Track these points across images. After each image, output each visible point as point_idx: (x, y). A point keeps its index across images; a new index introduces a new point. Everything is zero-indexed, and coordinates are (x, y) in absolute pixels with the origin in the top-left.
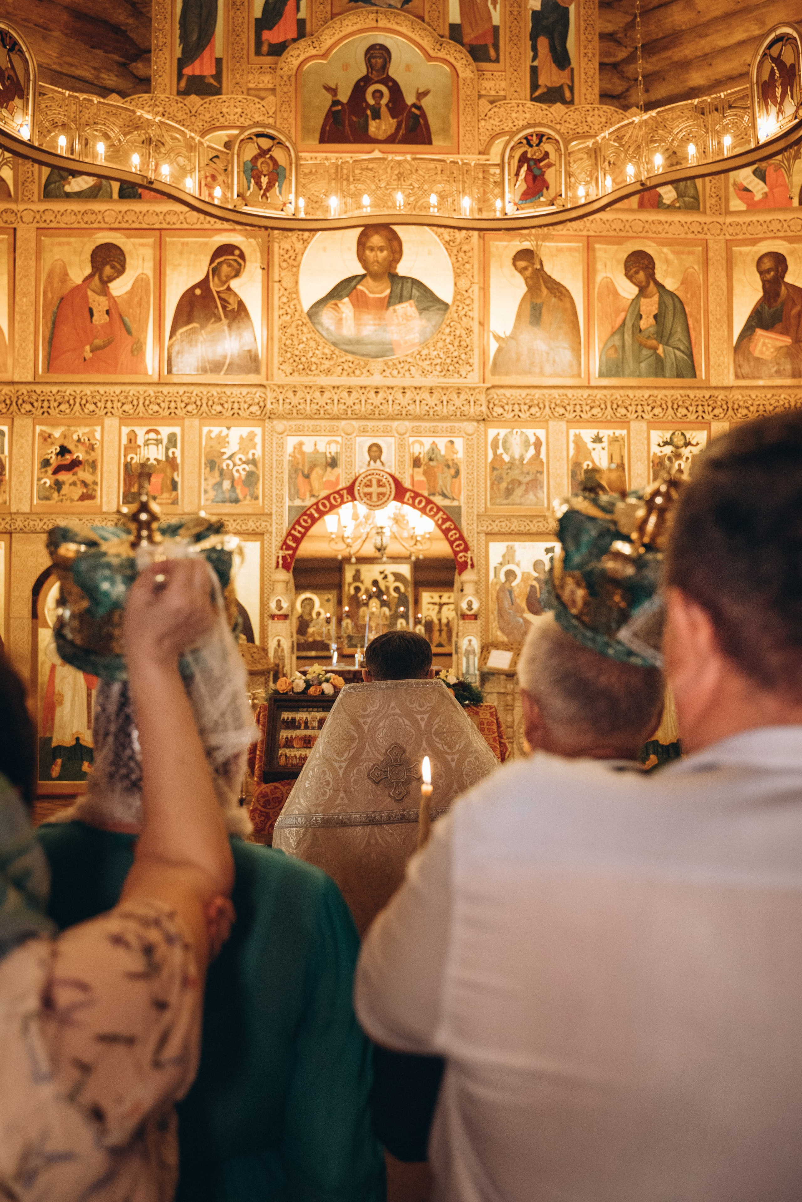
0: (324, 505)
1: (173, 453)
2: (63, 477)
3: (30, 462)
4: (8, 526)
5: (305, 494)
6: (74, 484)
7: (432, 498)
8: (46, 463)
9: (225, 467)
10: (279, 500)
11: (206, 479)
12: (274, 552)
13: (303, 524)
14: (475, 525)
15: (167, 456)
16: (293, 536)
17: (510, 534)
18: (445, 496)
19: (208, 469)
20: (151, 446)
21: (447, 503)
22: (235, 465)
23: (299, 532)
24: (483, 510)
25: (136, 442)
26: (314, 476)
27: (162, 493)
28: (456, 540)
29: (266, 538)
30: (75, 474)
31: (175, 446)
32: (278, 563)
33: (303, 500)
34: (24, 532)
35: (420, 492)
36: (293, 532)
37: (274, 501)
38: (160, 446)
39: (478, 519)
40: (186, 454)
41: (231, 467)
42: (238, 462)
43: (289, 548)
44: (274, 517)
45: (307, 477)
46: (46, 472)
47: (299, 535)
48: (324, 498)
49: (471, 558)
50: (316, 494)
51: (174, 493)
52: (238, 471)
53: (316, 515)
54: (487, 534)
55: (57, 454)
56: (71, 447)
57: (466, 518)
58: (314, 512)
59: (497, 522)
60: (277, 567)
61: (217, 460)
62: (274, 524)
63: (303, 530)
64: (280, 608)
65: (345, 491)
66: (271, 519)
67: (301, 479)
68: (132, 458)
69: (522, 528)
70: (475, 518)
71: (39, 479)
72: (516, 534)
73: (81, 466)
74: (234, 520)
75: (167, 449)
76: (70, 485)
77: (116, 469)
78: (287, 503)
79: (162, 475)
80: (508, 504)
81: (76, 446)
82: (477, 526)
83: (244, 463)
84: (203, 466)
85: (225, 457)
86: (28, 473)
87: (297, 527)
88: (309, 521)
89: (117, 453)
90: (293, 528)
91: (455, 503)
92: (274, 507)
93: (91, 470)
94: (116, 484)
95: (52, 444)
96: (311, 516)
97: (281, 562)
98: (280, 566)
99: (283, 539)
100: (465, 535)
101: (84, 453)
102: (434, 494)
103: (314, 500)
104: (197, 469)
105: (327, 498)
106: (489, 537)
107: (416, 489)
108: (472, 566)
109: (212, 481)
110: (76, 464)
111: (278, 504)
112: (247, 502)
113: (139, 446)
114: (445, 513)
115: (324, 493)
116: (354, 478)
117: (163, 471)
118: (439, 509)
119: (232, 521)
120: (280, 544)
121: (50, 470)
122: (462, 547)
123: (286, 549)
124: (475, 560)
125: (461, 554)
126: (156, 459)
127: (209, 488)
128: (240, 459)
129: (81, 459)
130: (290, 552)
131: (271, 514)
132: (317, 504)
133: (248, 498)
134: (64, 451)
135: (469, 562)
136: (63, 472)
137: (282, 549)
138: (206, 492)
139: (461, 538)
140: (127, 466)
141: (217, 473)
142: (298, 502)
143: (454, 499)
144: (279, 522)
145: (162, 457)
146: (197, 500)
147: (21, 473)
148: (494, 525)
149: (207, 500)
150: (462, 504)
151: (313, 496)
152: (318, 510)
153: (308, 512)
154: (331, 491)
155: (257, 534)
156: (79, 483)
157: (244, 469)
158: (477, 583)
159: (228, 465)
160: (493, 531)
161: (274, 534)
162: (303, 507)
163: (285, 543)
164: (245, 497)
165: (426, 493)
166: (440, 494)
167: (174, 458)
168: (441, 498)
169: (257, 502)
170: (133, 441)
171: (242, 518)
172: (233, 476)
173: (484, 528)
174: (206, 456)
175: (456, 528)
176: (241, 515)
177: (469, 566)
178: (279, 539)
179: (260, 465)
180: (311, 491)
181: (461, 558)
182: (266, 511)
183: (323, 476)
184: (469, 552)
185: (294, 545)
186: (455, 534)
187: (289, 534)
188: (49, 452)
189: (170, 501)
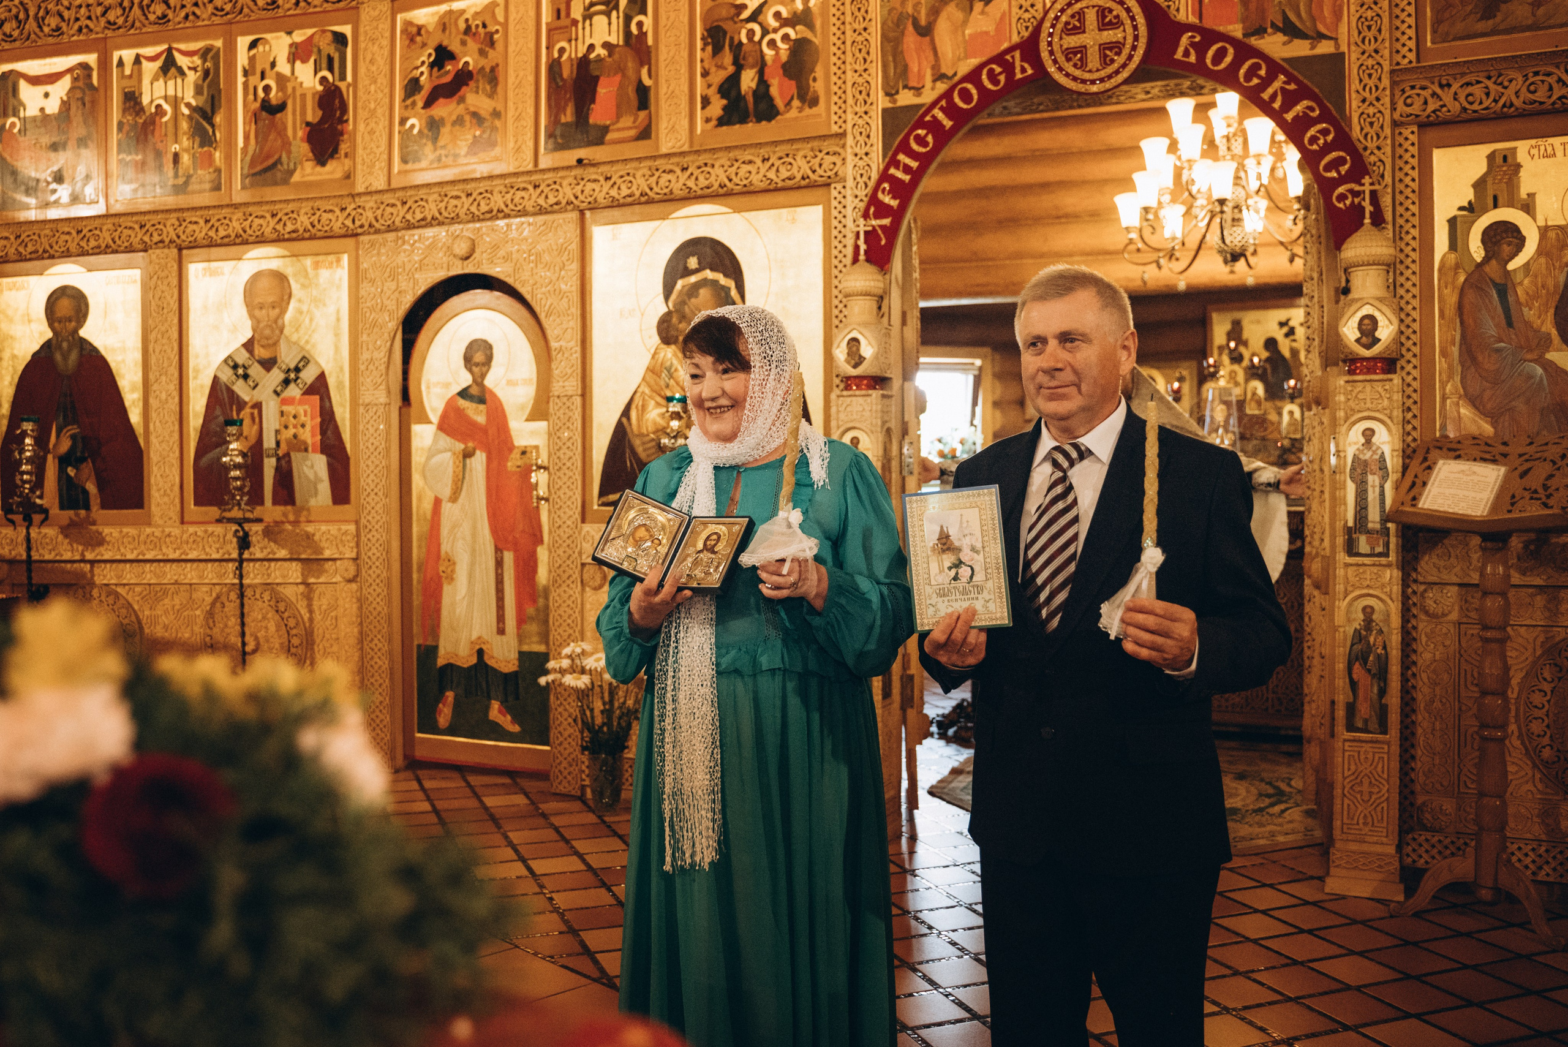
0: (966, 96)
1: (640, 25)
2: (444, 109)
3: (387, 90)
4: (349, 223)
5: (921, 76)
6: (459, 121)
7: (1254, 41)
8: (413, 86)
9: (744, 40)
10: (861, 98)
11: (705, 74)
12: (849, 222)
13: (914, 146)
14: (1387, 100)
15: (628, 33)
16: (893, 180)
17: (1500, 117)
18: (1292, 31)
19: (709, 48)
20: (596, 19)
21: (1301, 48)
22: (765, 32)
23: (907, 169)
24: (1412, 56)
25: (568, 14)
26: (943, 28)
27: (618, 117)
28: (1327, 149)
29: (834, 193)
30: (462, 100)
31: (643, 11)
32: (857, 248)
33: (918, 90)
34: (377, 232)
35: (1221, 29)
36: (892, 171)
37: (850, 101)
38: (614, 14)
39: (1394, 84)
40: (663, 21)
41: (757, 38)
42: (773, 23)
43: (882, 210)
44: (850, 141)
45: (925, 31)
46: (414, 104)
47: (907, 178)
48: (966, 79)
49: (1374, 194)
50: (950, 74)
51: (643, 114)
52: (772, 44)
53: (948, 124)
54: (1424, 126)
55: (432, 65)
56: (454, 46)
57: (1355, 85)
58: (940, 115)
59: (1455, 86)
60: (855, 260)
61: (728, 26)
62: (850, 158)
63: (914, 164)
64: (857, 360)
65: (1017, 54)
66: (844, 146)
67: (910, 39)
68: (562, 51)
69: (1540, 96)
70: (1386, 82)
71: (403, 121)
72: (1522, 115)
73: (472, 84)
74: (764, 160)
75: (628, 19)
76: (454, 123)
77: (531, 78)
78: (882, 102)
79: (618, 78)
80: (1494, 32)
81: (463, 43)
82: (1393, 104)
83: (786, 23)
84: (699, 44)
85: (745, 14)
86: (382, 112)
87: (901, 157)
88: (930, 139)
89: (532, 45)
90: (894, 162)
91: (1325, 48)
92: (850, 116)
93: (488, 87)
94: (531, 111)
95: (424, 45)
96: (935, 126)
97: (863, 247)
98: (862, 257)
99: (869, 190)
100: (1356, 133)
101: (476, 55)
102: (1260, 31)
103: (942, 87)
104: (685, 54)
105: (973, 76)
106: (1432, 134)
107: (1208, 23)
108: (1378, 220)
109: (718, 77)
110: (464, 77)
111: (860, 109)
112: (793, 113)
113: (575, 23)
114: (1291, 79)
115: (965, 67)
116: (1039, 16)
117: (621, 69)
118: (1275, 68)
119: (759, 161)
120: (862, 205)
121: (420, 99)
122: (1344, 169)
123: (876, 217)
124: (1386, 201)
125: (1341, 190)
126: (606, 45)
127: (712, 92)
128: (777, 15)
129: (471, 68)
130: (886, 222)
131: (843, 135)
132: (948, 95)
133: (796, 103)
134: (443, 55)
135: (1369, 208)
136: (441, 101)
137: (866, 216)
138: (706, 102)
139: (1343, 140)
140: (554, 67)
141: (727, 58)
142: (905, 98)
143: (1321, 36)
144: (861, 152)
145: (615, 38)
146: (685, 123)
147: (373, 112)
148: (1447, 97)
149: (708, 120)
150: (1344, 48)
151: (939, 77)
152: (951, 110)
153: (928, 118)
154: (984, 59)
155: (813, 186)
156: (467, 118)
157: (786, 38)
158: (1391, 267)
159: (751, 33)
160: (1443, 114)
161: (850, 183)
162: (918, 107)
163: (873, 200)
164: (788, 104)
165: (1236, 30)
166: (1276, 29)
167: (643, 35)
168: (1280, 38)
169: (815, 110)
170: (563, 14)
171: (781, 150)
172: (762, 55)
173: (1416, 109)
174: (704, 20)
175: (1325, 117)
176: (775, 143)
177: (1367, 221)
178: (862, 193)
179: (818, 23)
180: (936, 67)
181: (1342, 198)
182: (835, 129)
183: (965, 22)
184: (1367, 180)
185: (894, 203)
186: (1325, 132)
187: (884, 176)
188: (419, 63)
189: (632, 133)
